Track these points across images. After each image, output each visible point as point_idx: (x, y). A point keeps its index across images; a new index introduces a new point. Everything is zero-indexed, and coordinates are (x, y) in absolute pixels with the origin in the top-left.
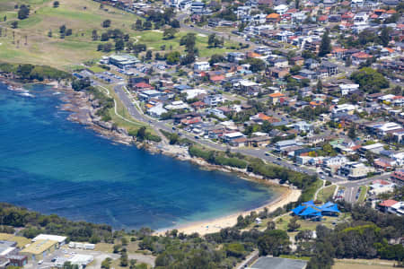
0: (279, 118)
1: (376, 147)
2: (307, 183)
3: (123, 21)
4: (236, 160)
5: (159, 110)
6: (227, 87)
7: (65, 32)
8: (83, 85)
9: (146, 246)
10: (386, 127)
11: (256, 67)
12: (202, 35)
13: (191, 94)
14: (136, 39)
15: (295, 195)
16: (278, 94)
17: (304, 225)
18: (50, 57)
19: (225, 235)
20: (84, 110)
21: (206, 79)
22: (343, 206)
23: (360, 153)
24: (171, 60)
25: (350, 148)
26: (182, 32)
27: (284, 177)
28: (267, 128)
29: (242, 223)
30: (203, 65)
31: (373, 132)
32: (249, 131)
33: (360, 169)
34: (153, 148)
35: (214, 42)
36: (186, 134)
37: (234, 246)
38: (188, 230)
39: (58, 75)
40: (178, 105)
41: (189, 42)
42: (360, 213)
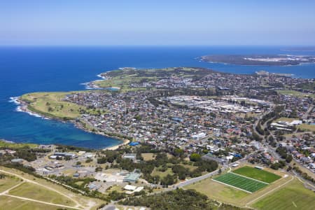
0: (121, 126)
1: (142, 131)
2: (130, 139)
3: (84, 108)
4: (115, 135)
5: (96, 125)
6: (109, 120)
7: (72, 110)
8: (78, 121)
9: (103, 152)
10: (144, 127)
11: (114, 116)
12: (101, 110)
13: (102, 122)
14: (87, 111)
15: (128, 141)
16: (120, 122)
17: (133, 147)
18: (69, 115)
19: (117, 150)
20: (80, 126)
21: (104, 119)
22: (139, 143)
23: (140, 132)
24: (95, 115)
25: (137, 132)
26: (97, 110)
27: (125, 138)
28: (119, 128)
29: (120, 147)
30: (103, 116)
31: (141, 128)
32: (116, 129)
33: (141, 136)
34: (96, 133)
35: (104, 112)
36: (103, 130)
37: (121, 152)
38: (110, 149)
39: (72, 119)
40: (100, 124)
41: (99, 112)
42: (143, 144)
